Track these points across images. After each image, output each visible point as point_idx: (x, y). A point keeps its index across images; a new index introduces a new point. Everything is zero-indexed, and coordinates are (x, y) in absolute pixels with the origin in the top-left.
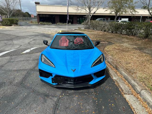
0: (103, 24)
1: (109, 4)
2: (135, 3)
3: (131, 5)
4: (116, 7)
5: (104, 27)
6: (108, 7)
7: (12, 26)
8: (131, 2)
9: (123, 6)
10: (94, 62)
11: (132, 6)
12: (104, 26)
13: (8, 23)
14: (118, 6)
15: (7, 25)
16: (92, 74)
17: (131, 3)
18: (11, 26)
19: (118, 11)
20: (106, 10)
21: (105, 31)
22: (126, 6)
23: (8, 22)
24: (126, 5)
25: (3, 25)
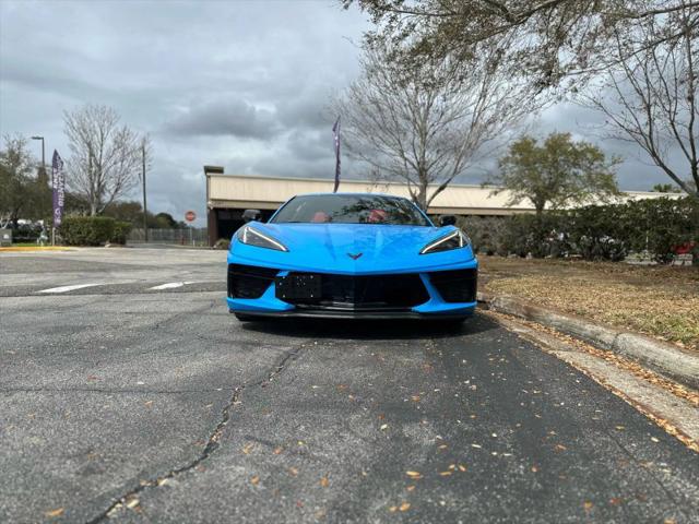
0: (480, 228)
1: (505, 169)
2: (614, 163)
3: (598, 170)
4: (535, 179)
5: (485, 236)
6: (500, 179)
7: (103, 246)
8: (595, 160)
9: (562, 175)
10: (434, 242)
11: (603, 175)
12: (483, 232)
13: (91, 235)
14: (545, 175)
15: (83, 243)
16: (423, 273)
17: (596, 163)
18: (98, 245)
19: (546, 194)
20: (496, 193)
21: (490, 253)
22: (575, 174)
23: (89, 232)
24: (574, 170)
25: (68, 244)
